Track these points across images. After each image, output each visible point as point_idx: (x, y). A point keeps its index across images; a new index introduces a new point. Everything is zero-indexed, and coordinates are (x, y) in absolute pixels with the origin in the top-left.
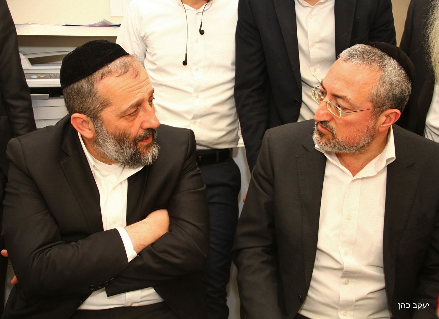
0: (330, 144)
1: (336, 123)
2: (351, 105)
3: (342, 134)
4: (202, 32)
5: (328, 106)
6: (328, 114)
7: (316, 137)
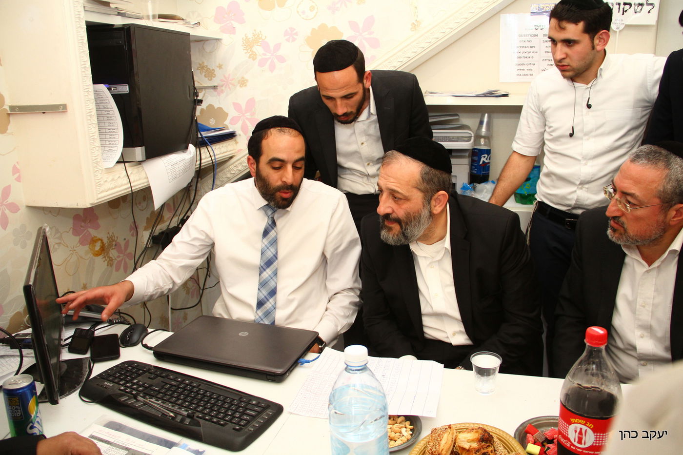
0: (623, 239)
1: (627, 219)
2: (639, 201)
3: (632, 229)
4: (589, 106)
5: (618, 203)
6: (619, 210)
7: (609, 232)
